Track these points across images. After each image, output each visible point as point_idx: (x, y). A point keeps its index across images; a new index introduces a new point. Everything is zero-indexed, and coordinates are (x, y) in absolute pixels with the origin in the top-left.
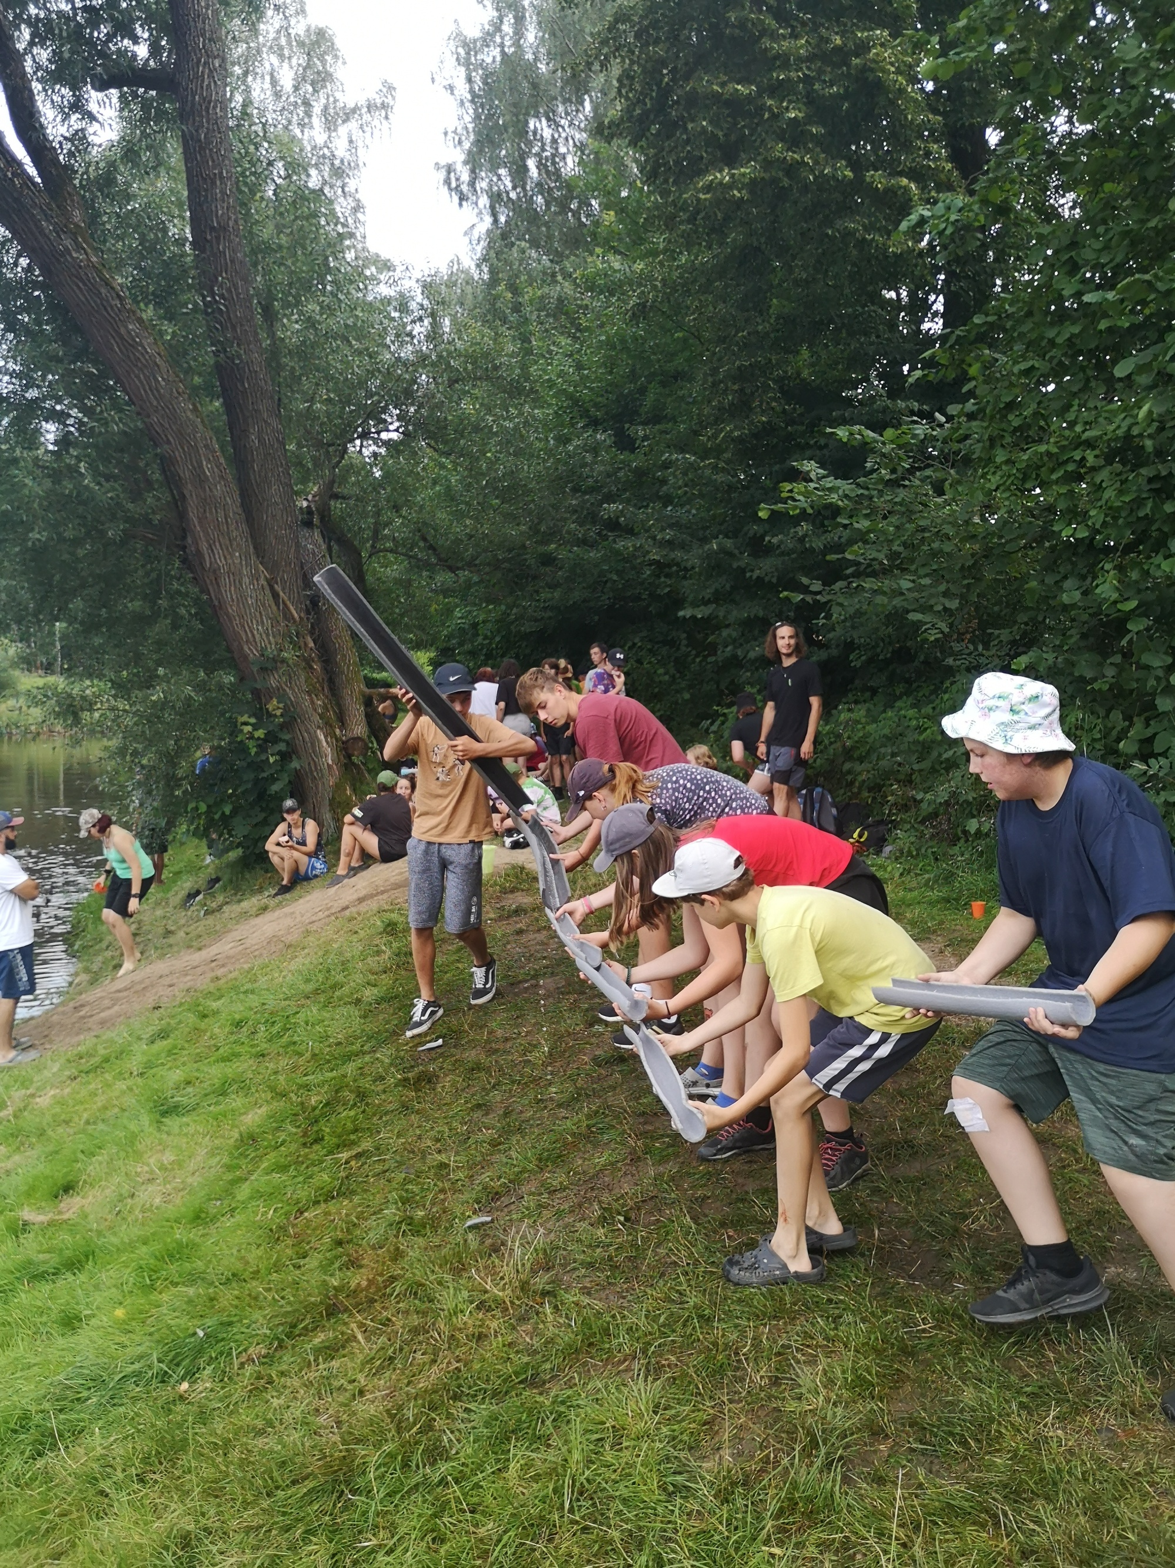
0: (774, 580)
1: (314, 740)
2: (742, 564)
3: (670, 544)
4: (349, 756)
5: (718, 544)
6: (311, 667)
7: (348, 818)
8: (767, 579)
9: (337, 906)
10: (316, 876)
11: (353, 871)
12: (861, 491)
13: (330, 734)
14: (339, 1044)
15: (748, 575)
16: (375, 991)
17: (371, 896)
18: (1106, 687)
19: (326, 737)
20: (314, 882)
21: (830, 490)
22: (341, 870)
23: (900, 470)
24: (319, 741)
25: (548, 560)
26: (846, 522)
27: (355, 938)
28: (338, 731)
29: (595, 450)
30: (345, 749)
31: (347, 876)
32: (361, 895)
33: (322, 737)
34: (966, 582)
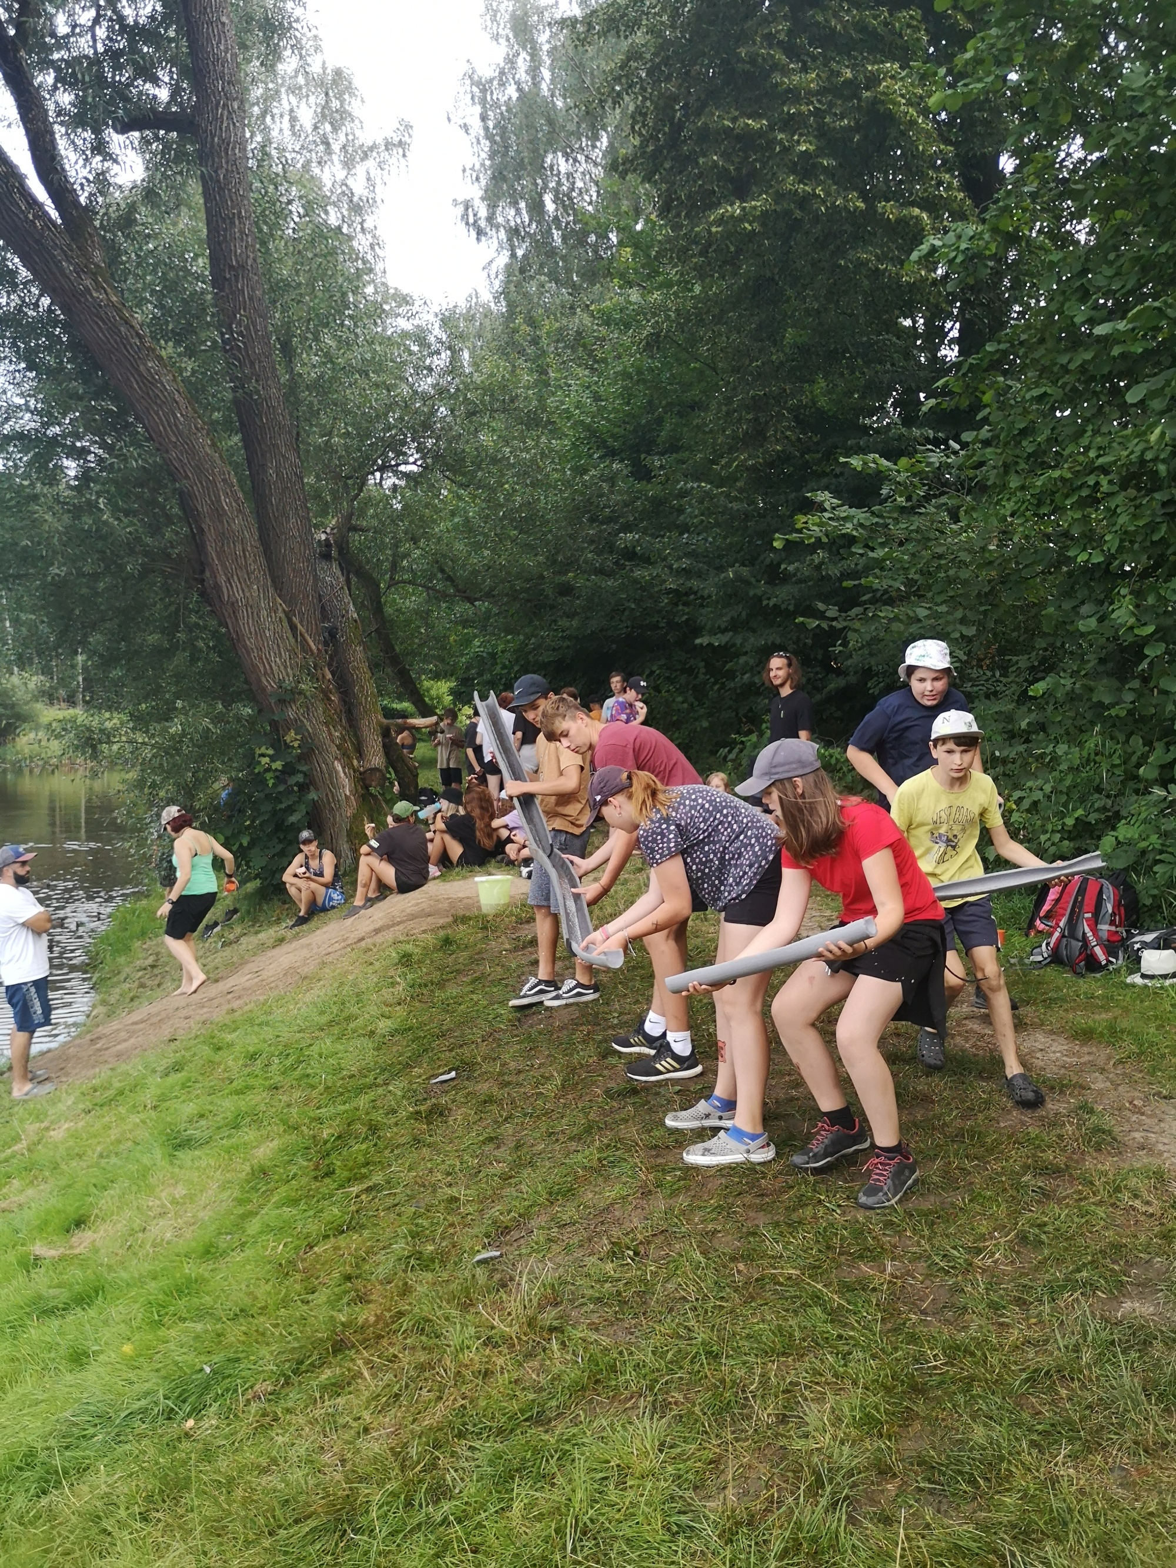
0: (791, 608)
1: (332, 771)
2: (759, 592)
3: (686, 572)
4: (366, 787)
5: (735, 573)
6: (329, 699)
7: (364, 849)
8: (783, 607)
9: (353, 937)
10: (333, 907)
11: (370, 902)
12: (876, 520)
13: (348, 765)
14: (352, 1076)
15: (765, 603)
16: (389, 1022)
17: (388, 927)
18: (1123, 713)
19: (343, 768)
20: (331, 913)
21: (845, 519)
22: (358, 902)
23: (915, 498)
24: (337, 772)
25: (566, 590)
26: (861, 551)
27: (370, 970)
28: (355, 762)
29: (612, 480)
30: (363, 780)
31: (364, 907)
32: (377, 926)
33: (340, 768)
34: (982, 608)
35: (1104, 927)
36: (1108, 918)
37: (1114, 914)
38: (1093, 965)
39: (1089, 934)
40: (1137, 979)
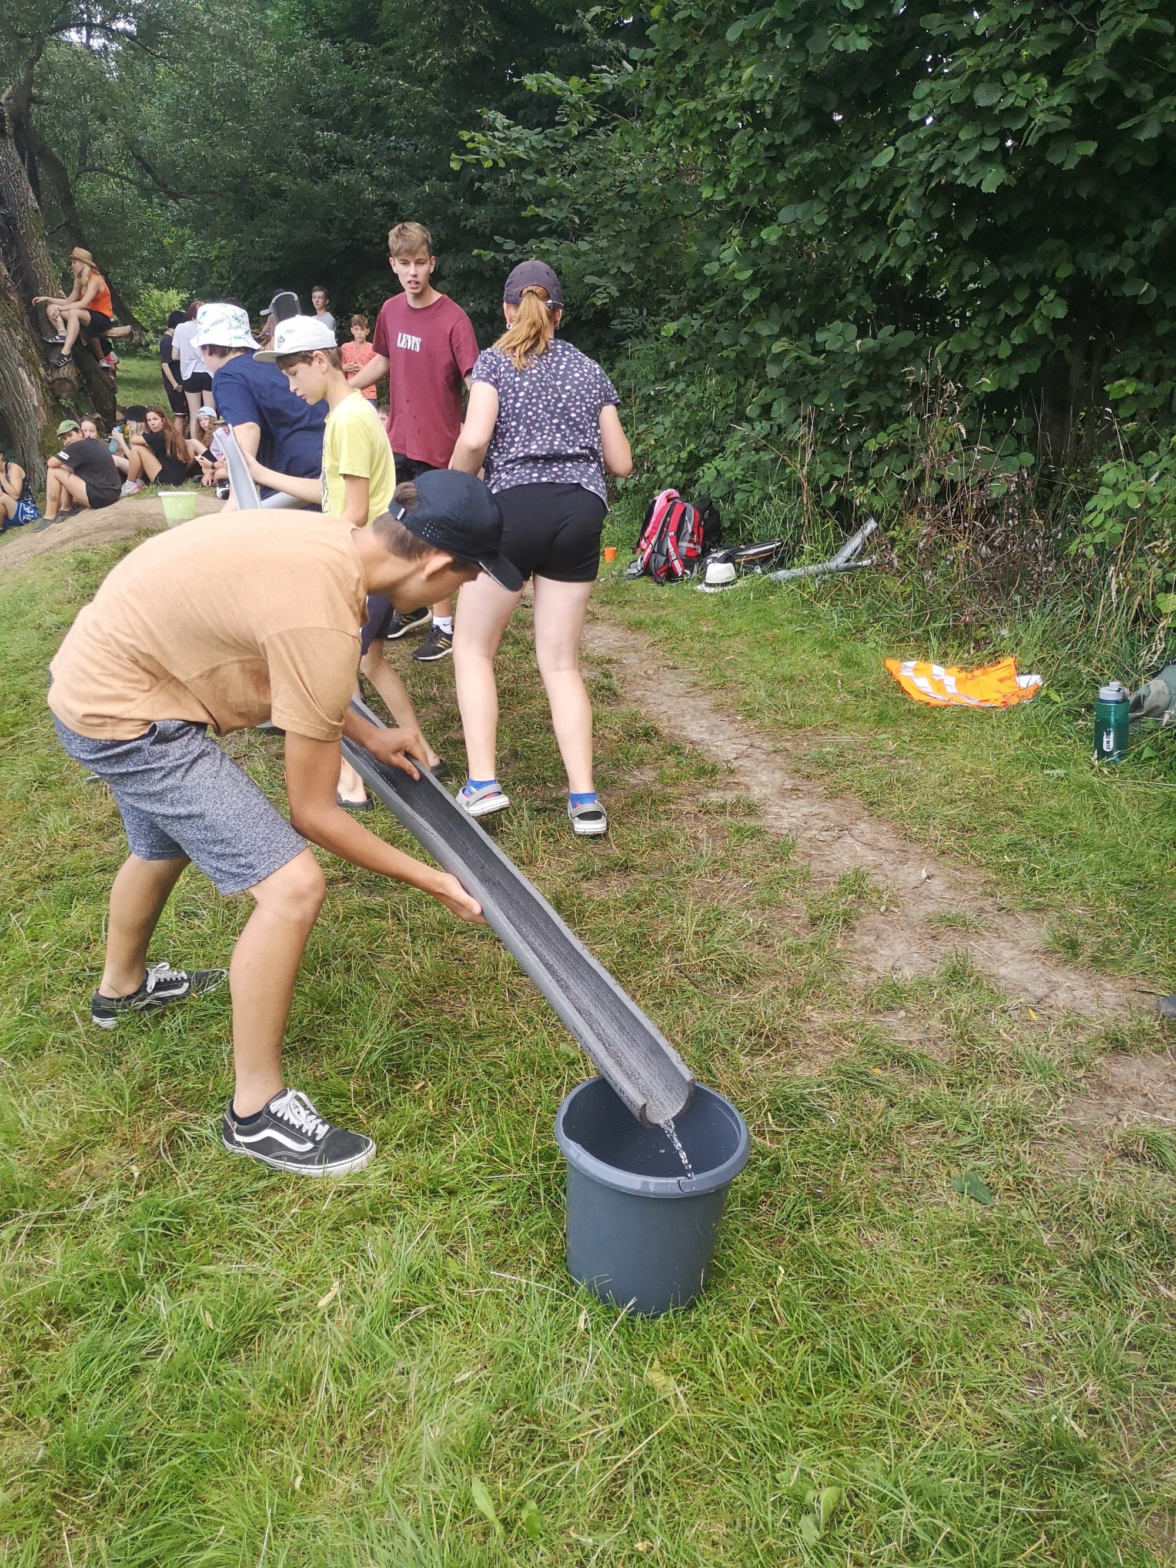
1: (17, 380)
2: (458, 210)
4: (57, 398)
5: (431, 186)
6: (8, 299)
7: (52, 461)
8: (480, 230)
9: (39, 548)
10: (27, 521)
11: (61, 516)
13: (33, 373)
15: (462, 224)
17: (75, 538)
19: (29, 376)
21: (518, 140)
22: (49, 515)
24: (22, 380)
27: (49, 574)
28: (42, 370)
30: (52, 390)
31: (54, 521)
32: (64, 537)
33: (25, 376)
35: (684, 545)
36: (688, 537)
37: (693, 533)
38: (671, 575)
39: (671, 550)
40: (700, 587)
